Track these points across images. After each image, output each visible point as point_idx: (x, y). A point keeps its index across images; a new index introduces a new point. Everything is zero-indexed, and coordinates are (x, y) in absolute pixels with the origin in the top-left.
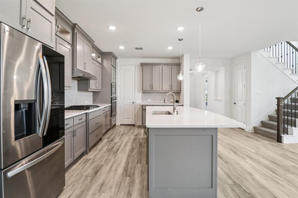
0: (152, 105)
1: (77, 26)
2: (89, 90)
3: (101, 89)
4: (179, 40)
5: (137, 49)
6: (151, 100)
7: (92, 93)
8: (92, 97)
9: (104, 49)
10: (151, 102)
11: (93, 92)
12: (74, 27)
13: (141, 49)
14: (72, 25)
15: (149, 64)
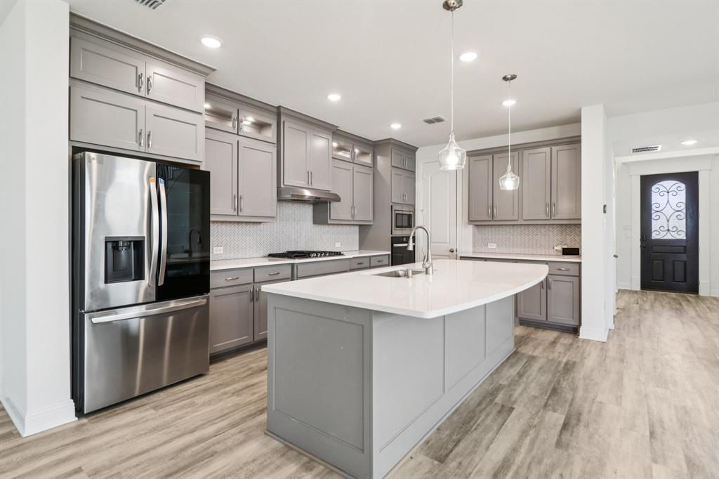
0: (486, 259)
1: (282, 110)
2: (329, 222)
3: (372, 219)
4: (505, 78)
5: (429, 122)
6: (498, 246)
7: (357, 229)
8: (357, 236)
9: (374, 136)
10: (497, 251)
11: (360, 225)
12: (278, 112)
13: (439, 120)
14: (275, 110)
15: (484, 151)
